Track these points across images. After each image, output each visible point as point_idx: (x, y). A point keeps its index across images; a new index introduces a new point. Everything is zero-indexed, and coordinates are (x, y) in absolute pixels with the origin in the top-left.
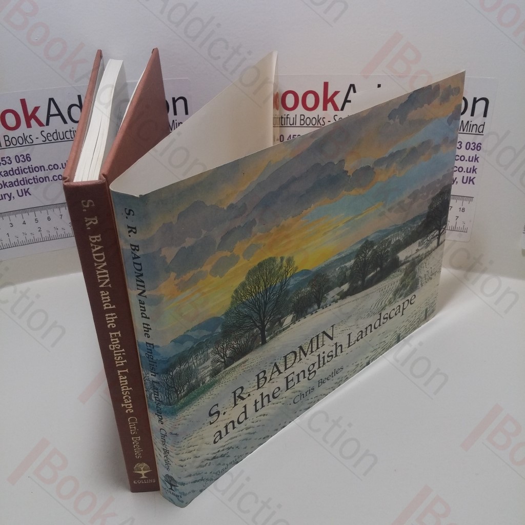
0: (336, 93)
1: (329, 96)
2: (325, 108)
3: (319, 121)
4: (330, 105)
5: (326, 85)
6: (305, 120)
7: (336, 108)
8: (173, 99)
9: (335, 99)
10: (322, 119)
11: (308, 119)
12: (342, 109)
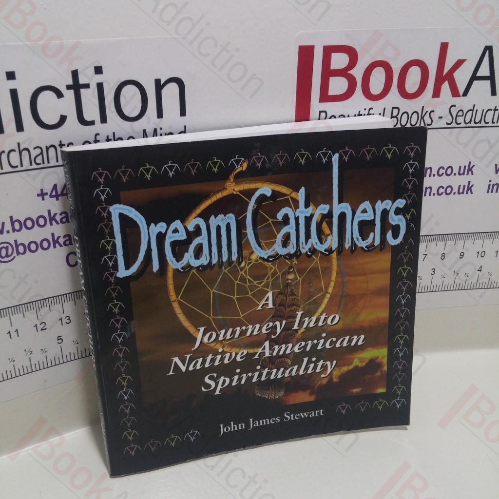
0: (460, 63)
1: (446, 70)
2: (436, 94)
3: (422, 118)
4: (446, 87)
5: (444, 47)
6: (399, 117)
7: (455, 93)
8: (157, 81)
9: (456, 75)
10: (428, 113)
11: (405, 115)
12: (465, 94)
